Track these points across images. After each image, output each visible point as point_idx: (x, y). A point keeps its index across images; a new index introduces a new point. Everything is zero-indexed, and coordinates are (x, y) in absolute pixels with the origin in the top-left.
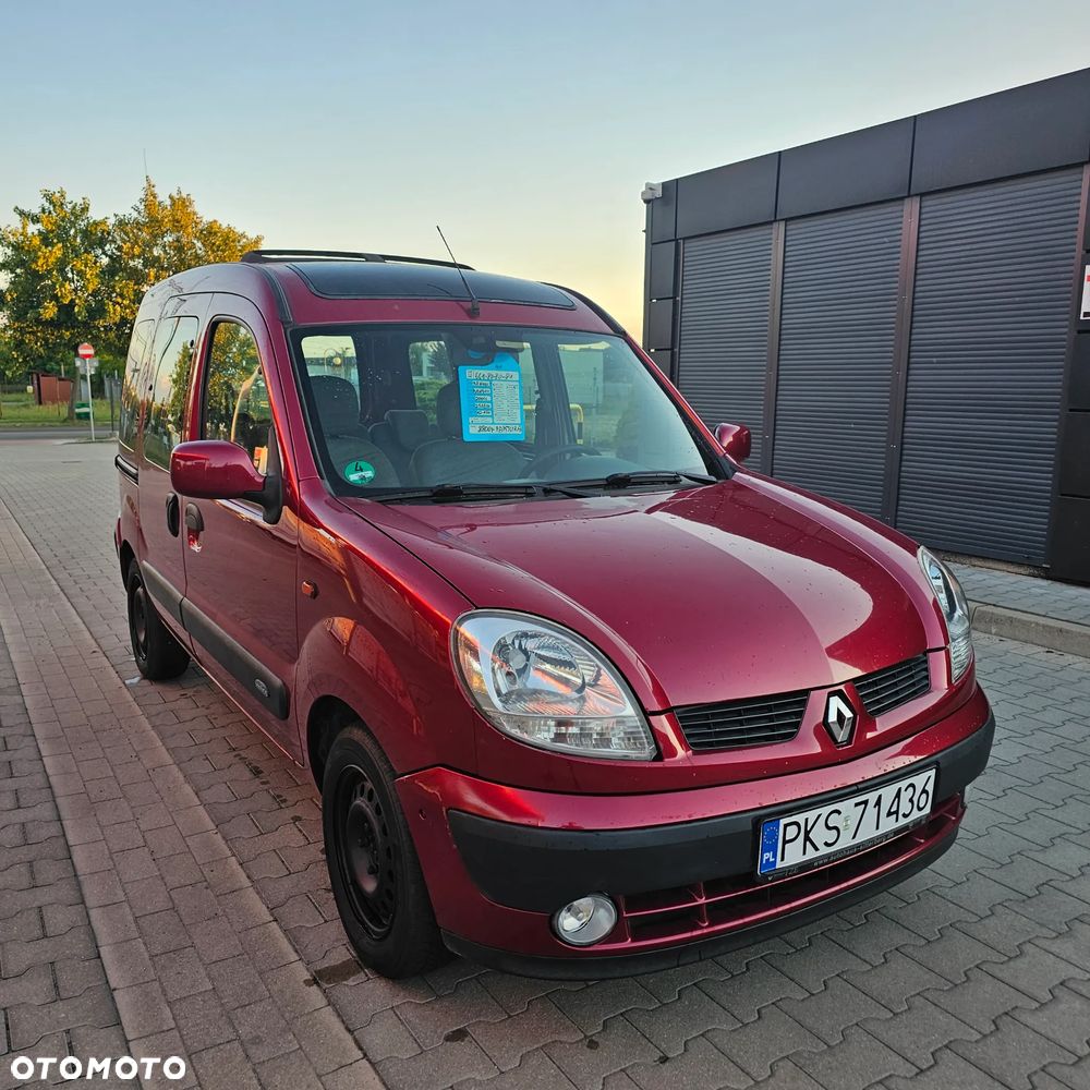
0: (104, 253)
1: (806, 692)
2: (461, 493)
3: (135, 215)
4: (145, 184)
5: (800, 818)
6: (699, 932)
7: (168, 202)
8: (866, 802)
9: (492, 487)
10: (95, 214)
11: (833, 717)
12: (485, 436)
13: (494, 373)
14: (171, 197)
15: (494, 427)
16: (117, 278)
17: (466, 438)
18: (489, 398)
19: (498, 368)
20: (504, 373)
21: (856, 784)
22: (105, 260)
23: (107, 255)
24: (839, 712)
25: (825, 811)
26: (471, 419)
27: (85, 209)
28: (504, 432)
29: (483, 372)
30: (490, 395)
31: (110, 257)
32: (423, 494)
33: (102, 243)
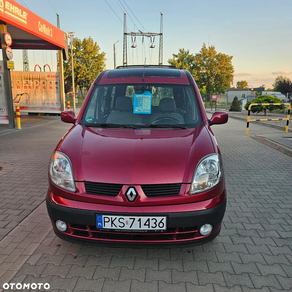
0: (192, 63)
1: (123, 185)
2: (107, 126)
3: (200, 53)
4: (203, 45)
5: (110, 217)
6: (87, 238)
7: (208, 49)
8: (134, 219)
9: (115, 125)
10: (190, 54)
11: (129, 193)
12: (140, 112)
13: (144, 96)
14: (209, 48)
15: (142, 110)
16: (193, 70)
17: (134, 112)
18: (141, 102)
19: (145, 95)
20: (147, 96)
21: (131, 213)
22: (192, 65)
23: (192, 64)
24: (132, 192)
25: (118, 217)
26: (136, 108)
27: (188, 53)
28: (145, 111)
29: (140, 96)
30: (142, 102)
31: (193, 65)
32: (99, 125)
33: (192, 61)
